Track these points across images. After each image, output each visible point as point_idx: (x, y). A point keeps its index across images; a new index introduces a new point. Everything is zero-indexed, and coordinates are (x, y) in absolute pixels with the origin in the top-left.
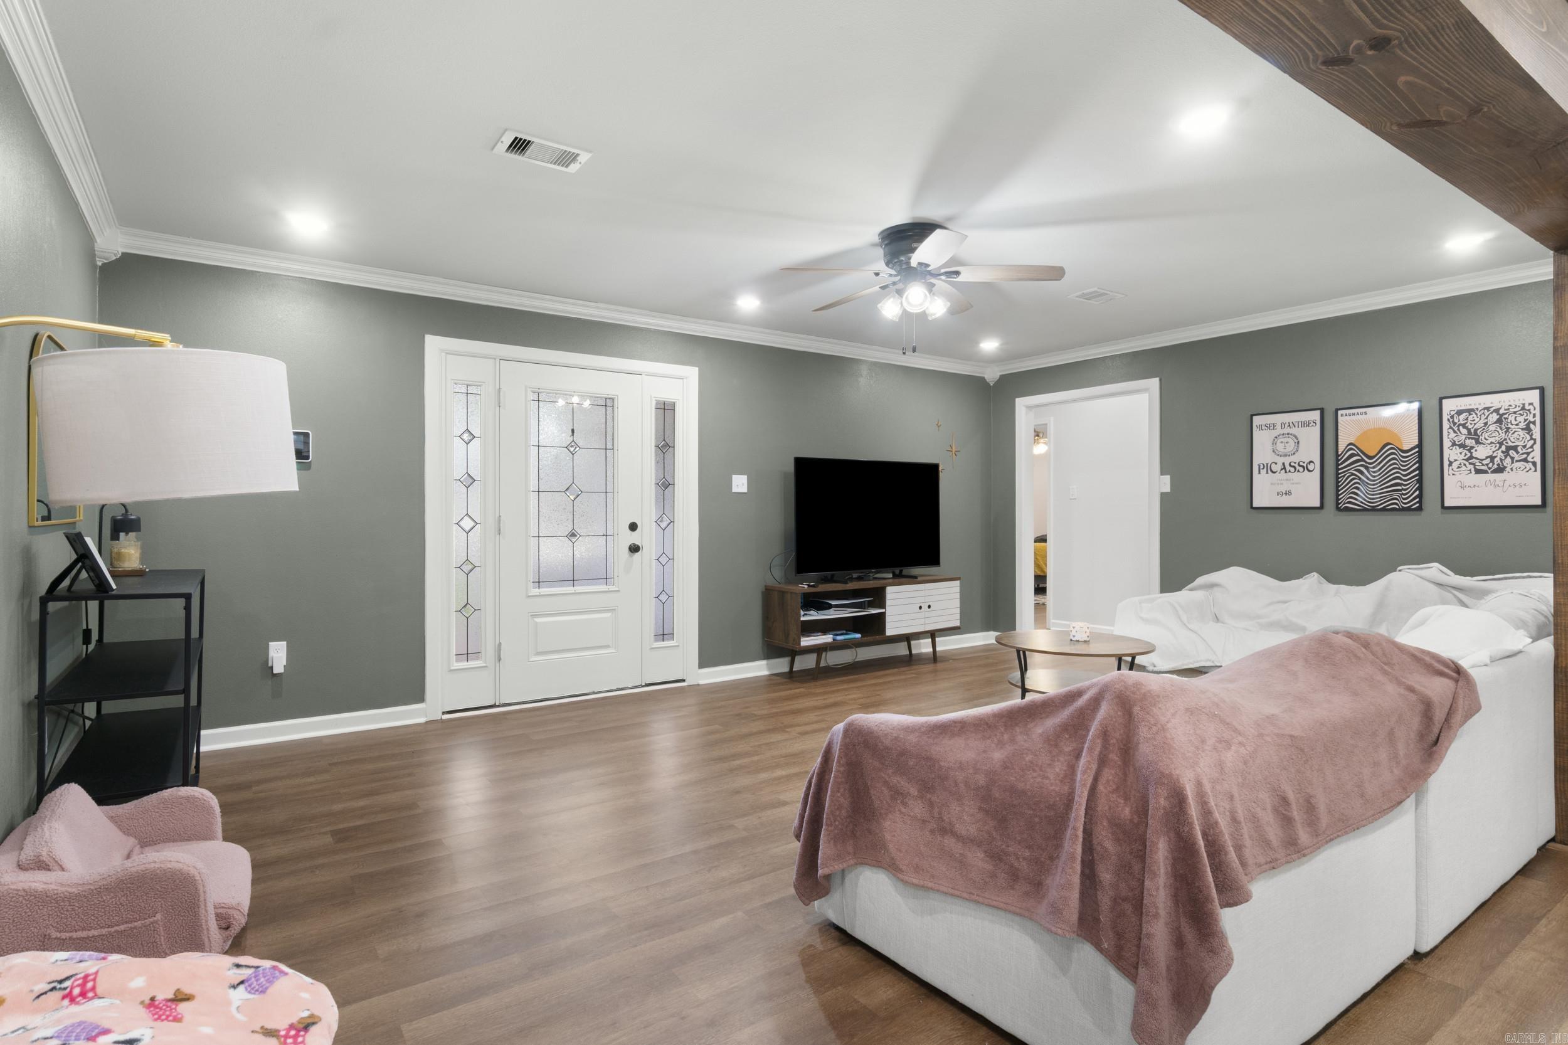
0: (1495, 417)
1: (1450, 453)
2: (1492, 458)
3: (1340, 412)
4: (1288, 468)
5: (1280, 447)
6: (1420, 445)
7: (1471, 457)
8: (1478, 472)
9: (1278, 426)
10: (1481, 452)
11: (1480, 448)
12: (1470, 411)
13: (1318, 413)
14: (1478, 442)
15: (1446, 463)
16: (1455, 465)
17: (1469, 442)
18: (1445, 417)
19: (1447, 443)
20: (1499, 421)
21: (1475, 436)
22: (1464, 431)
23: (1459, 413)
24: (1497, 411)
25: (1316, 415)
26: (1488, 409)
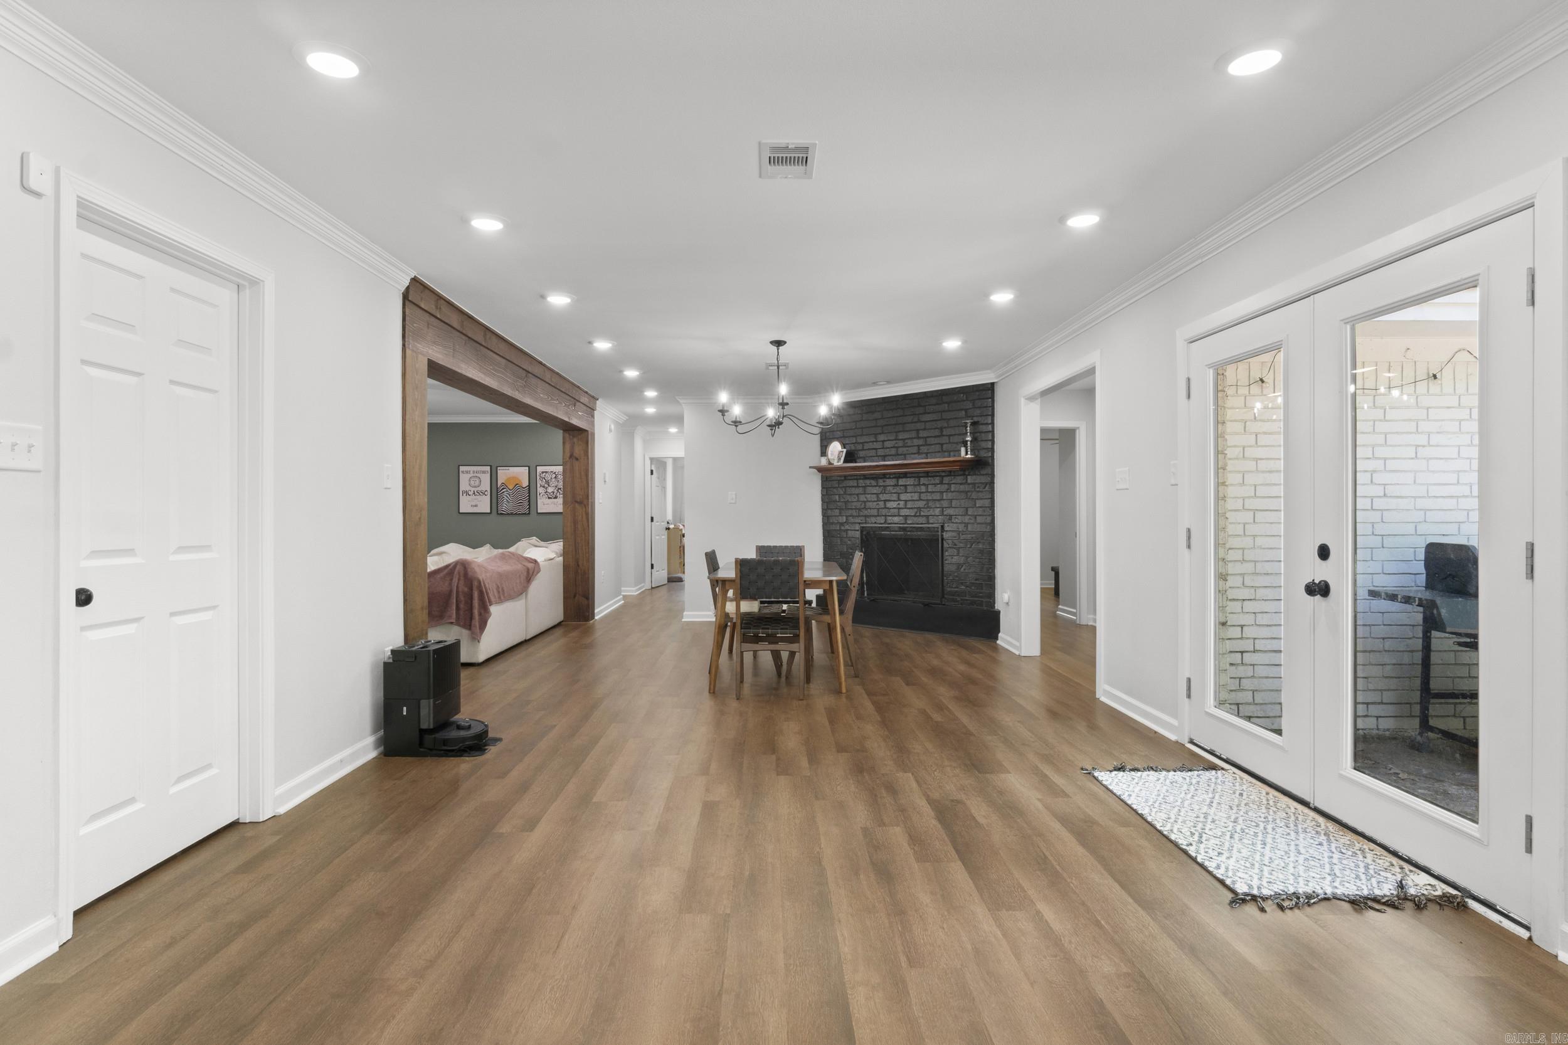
0: (554, 476)
1: (540, 490)
2: (553, 492)
3: (498, 468)
4: (476, 493)
5: (472, 482)
6: (529, 486)
7: (547, 492)
8: (549, 498)
9: (472, 472)
10: (550, 490)
11: (549, 488)
12: (546, 472)
13: (489, 467)
14: (549, 486)
15: (538, 494)
16: (541, 495)
17: (546, 485)
18: (538, 474)
19: (539, 485)
20: (555, 477)
21: (548, 482)
22: (544, 481)
23: (543, 472)
24: (555, 473)
25: (488, 468)
26: (552, 472)
